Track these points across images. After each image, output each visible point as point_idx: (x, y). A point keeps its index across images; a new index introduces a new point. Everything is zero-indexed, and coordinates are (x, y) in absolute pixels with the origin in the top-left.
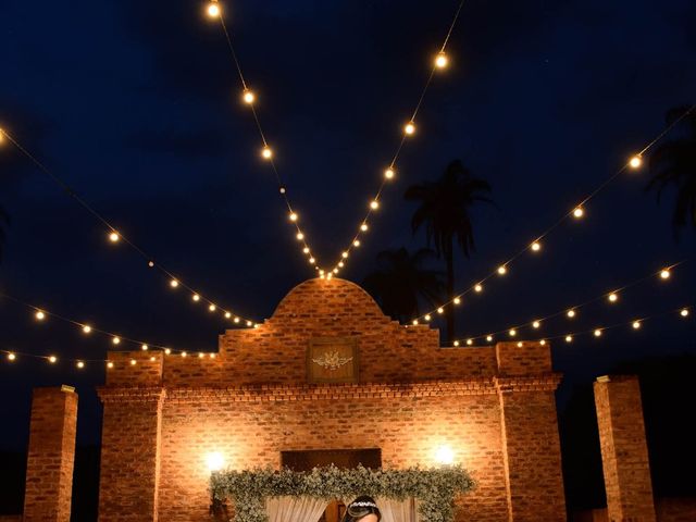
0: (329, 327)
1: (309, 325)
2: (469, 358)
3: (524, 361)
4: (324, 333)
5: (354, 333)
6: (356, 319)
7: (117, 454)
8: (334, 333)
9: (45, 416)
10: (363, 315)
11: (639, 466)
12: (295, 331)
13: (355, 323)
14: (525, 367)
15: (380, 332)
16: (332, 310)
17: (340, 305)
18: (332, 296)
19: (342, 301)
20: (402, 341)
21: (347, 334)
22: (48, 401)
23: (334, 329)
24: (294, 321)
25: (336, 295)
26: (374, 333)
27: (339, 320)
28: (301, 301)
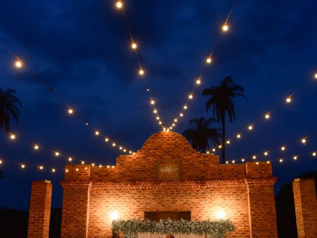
0: (168, 154)
1: (158, 153)
2: (233, 169)
3: (259, 171)
4: (165, 157)
5: (178, 157)
6: (180, 150)
7: (69, 212)
8: (169, 157)
9: (38, 194)
10: (183, 149)
11: (314, 222)
12: (152, 156)
13: (180, 153)
14: (259, 174)
15: (191, 157)
16: (169, 146)
17: (173, 144)
18: (168, 140)
19: (174, 142)
20: (202, 161)
21: (175, 157)
22: (39, 187)
23: (169, 155)
24: (151, 151)
25: (170, 139)
26: (188, 157)
27: (172, 151)
28: (155, 142)
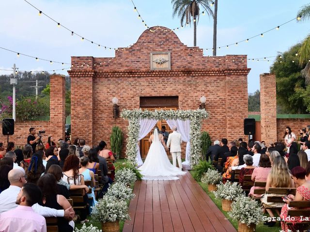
0: (159, 47)
1: (151, 46)
2: (215, 61)
3: (236, 63)
4: (157, 49)
5: (169, 50)
6: (170, 44)
8: (161, 50)
9: (55, 86)
10: (173, 42)
11: (272, 107)
12: (146, 48)
13: (170, 46)
14: (236, 65)
15: (179, 49)
16: (160, 39)
17: (164, 38)
18: (160, 34)
19: (164, 36)
20: (188, 53)
21: (166, 50)
22: (56, 80)
23: (161, 48)
24: (145, 44)
25: (162, 34)
26: (177, 49)
27: (163, 44)
28: (148, 36)
